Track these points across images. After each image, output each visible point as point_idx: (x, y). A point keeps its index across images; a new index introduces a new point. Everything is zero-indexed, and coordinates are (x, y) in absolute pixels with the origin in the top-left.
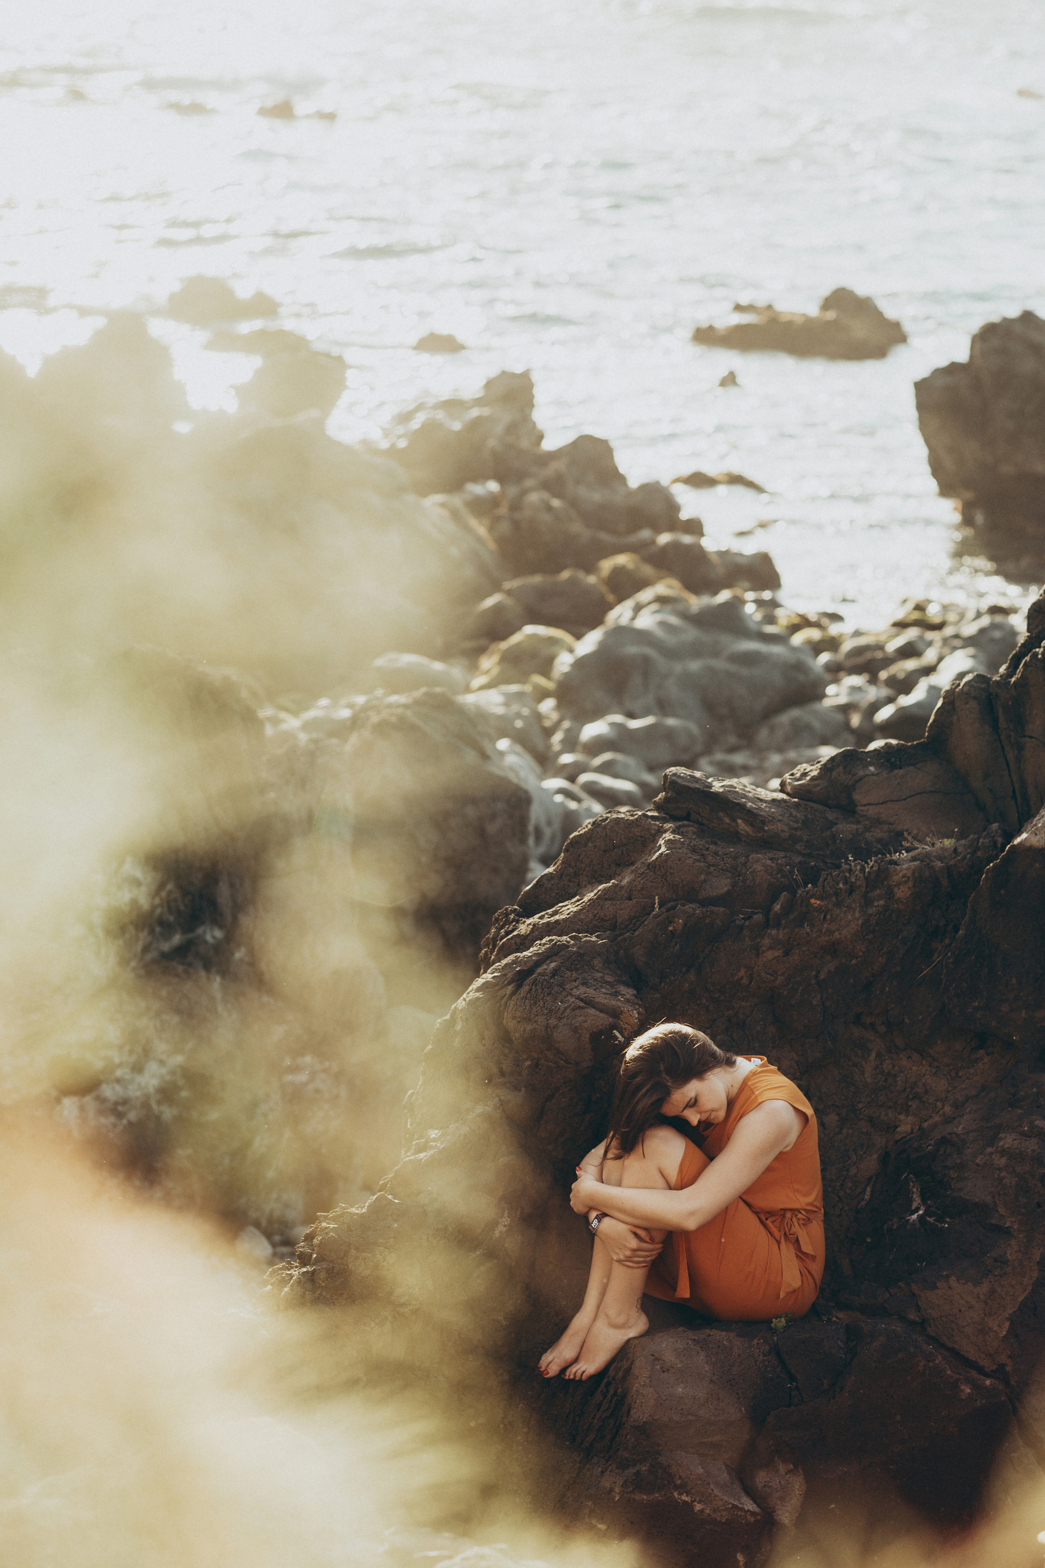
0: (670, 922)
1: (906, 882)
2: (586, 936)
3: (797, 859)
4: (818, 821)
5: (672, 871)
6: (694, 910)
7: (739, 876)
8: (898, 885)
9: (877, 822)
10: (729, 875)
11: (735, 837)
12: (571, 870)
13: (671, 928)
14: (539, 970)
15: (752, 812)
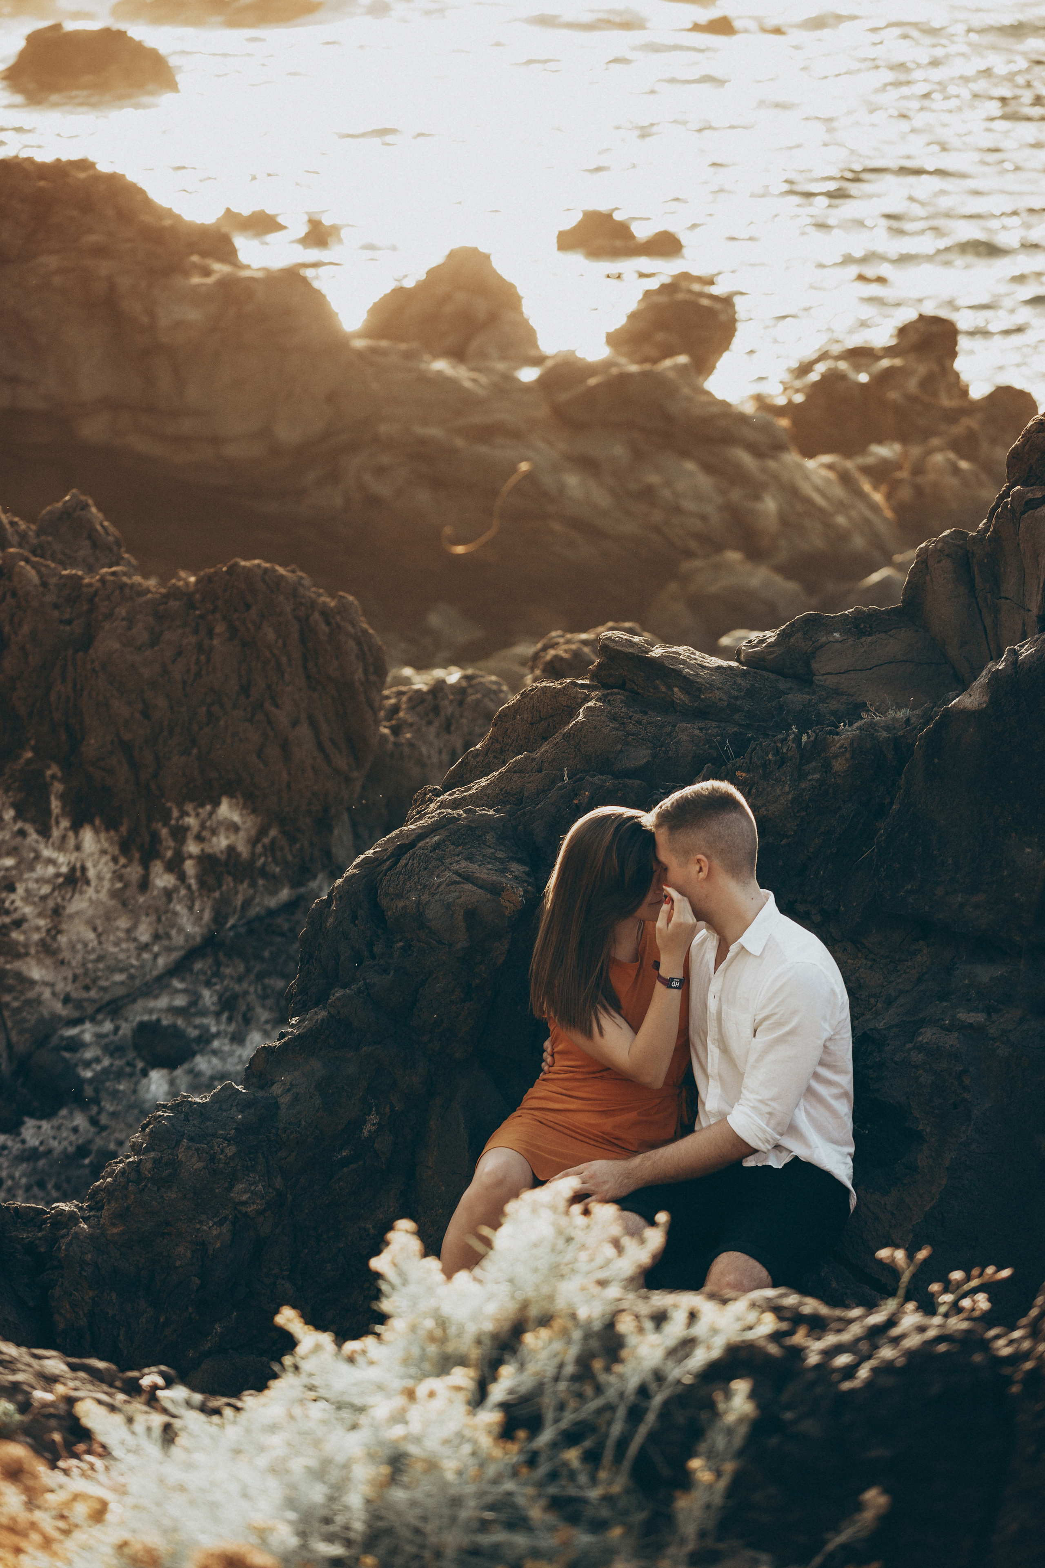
0: (576, 795)
1: (843, 753)
2: (484, 810)
3: (732, 729)
4: (766, 690)
5: (586, 740)
6: (605, 782)
7: (662, 746)
8: (836, 757)
9: (836, 692)
10: (650, 745)
11: (668, 707)
12: (498, 746)
13: (576, 802)
14: (421, 844)
15: (688, 678)
